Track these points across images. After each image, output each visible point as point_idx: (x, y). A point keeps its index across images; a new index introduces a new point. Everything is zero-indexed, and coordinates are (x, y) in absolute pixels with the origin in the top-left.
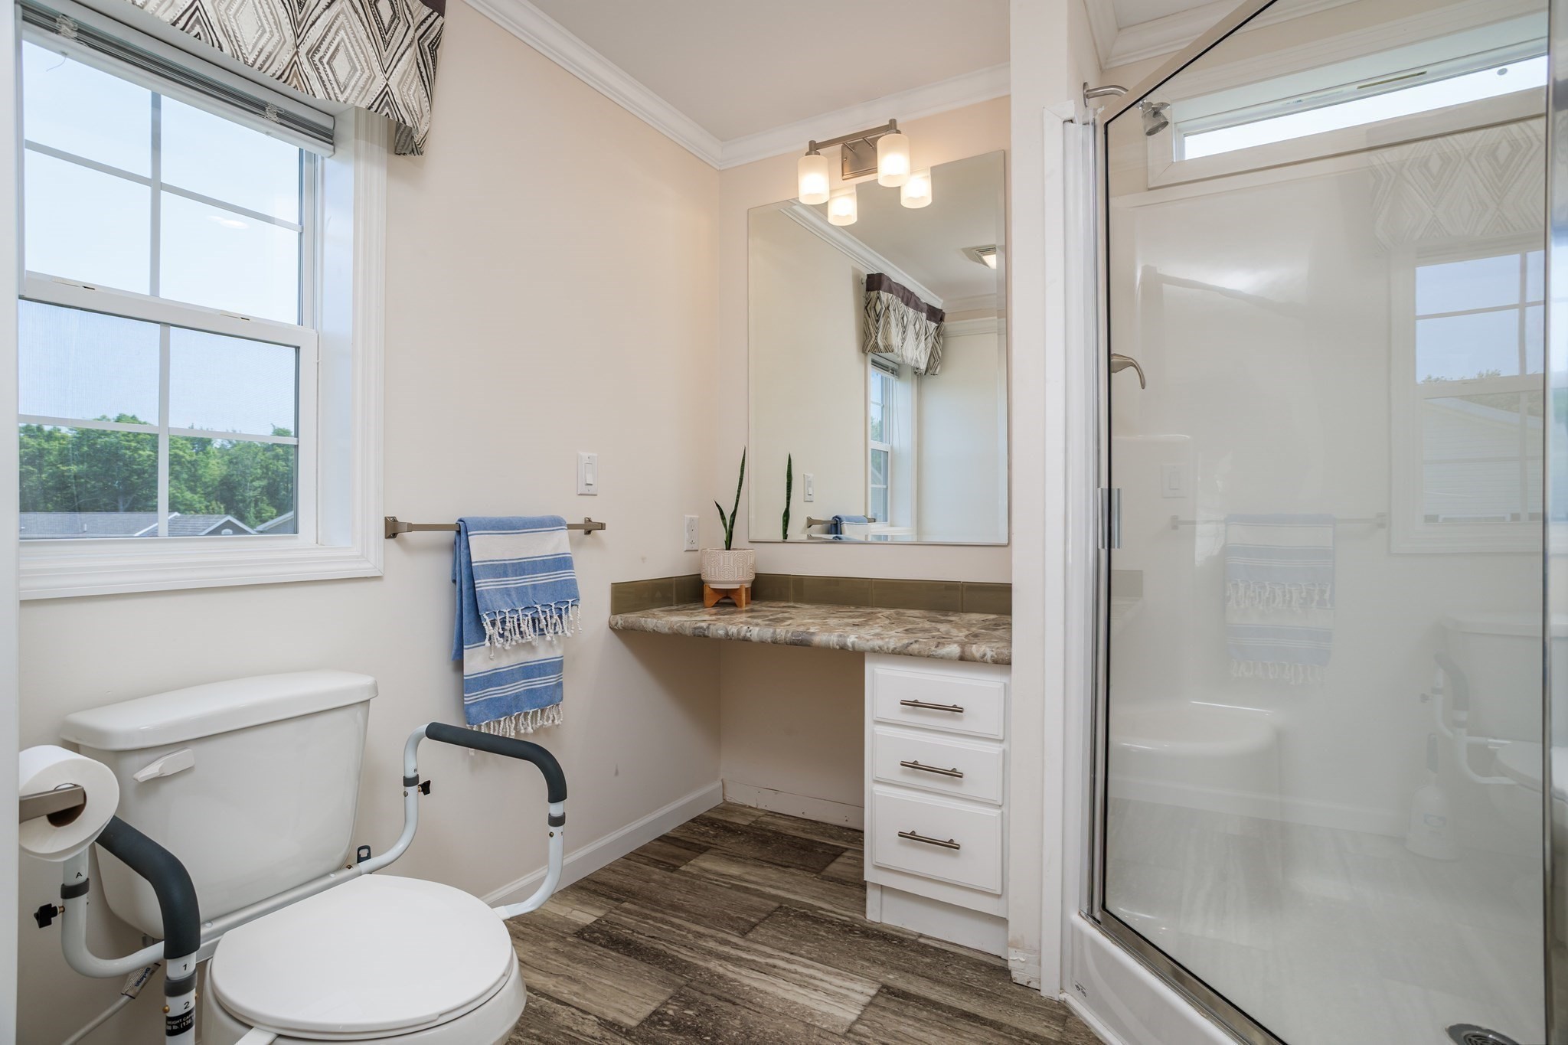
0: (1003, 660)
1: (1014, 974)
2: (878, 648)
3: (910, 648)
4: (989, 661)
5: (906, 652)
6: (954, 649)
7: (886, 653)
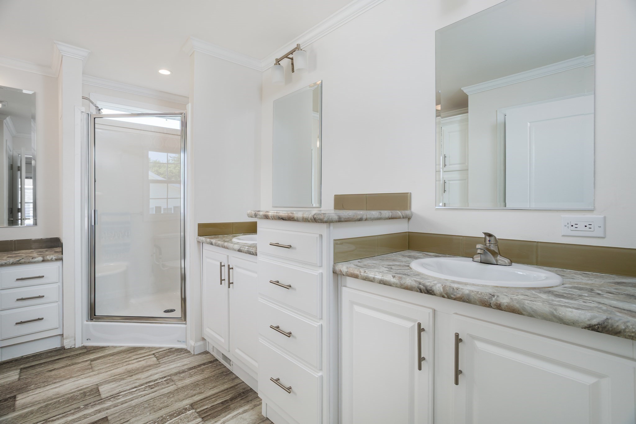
0: (59, 259)
1: (65, 347)
2: (4, 264)
3: (20, 261)
4: (54, 260)
5: (18, 263)
6: (40, 259)
7: (8, 265)
